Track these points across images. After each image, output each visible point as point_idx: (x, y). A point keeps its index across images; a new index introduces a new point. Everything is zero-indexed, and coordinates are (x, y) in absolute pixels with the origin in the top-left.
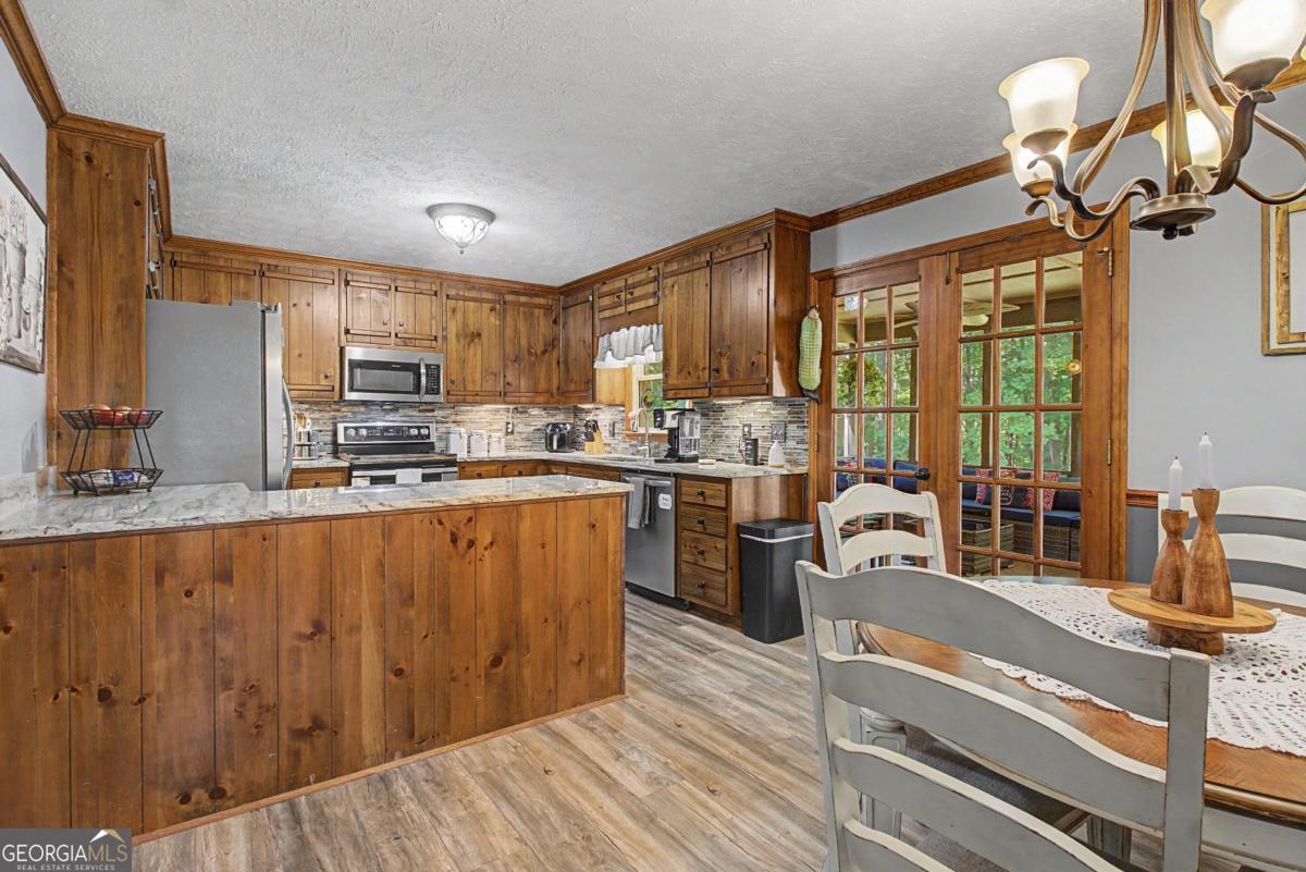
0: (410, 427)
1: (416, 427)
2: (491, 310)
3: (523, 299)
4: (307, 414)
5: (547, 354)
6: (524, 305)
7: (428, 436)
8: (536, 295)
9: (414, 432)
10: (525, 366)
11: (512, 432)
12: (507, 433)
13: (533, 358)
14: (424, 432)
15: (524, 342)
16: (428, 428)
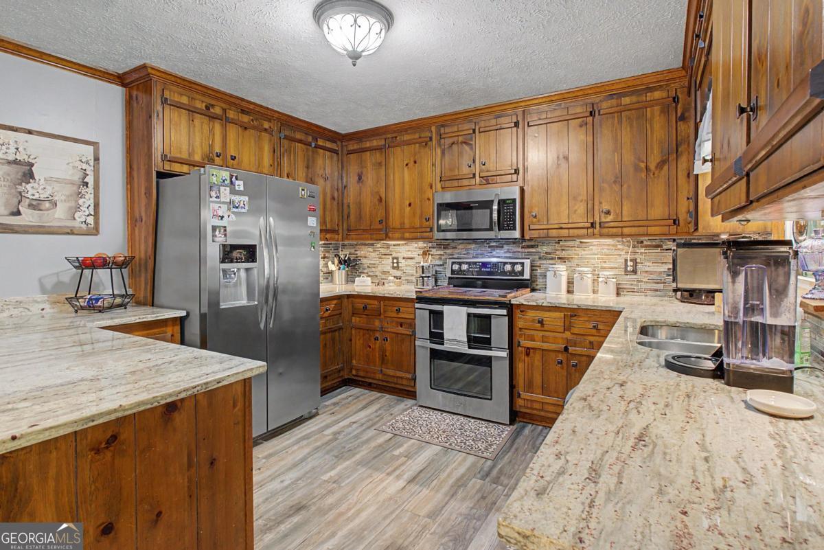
0: (505, 263)
1: (510, 263)
2: (581, 126)
3: (626, 100)
4: (434, 251)
5: (666, 167)
6: (628, 109)
7: (522, 273)
8: (650, 89)
9: (508, 268)
10: (629, 187)
11: (634, 272)
12: (627, 273)
13: (643, 175)
14: (518, 268)
15: (628, 158)
16: (522, 264)
